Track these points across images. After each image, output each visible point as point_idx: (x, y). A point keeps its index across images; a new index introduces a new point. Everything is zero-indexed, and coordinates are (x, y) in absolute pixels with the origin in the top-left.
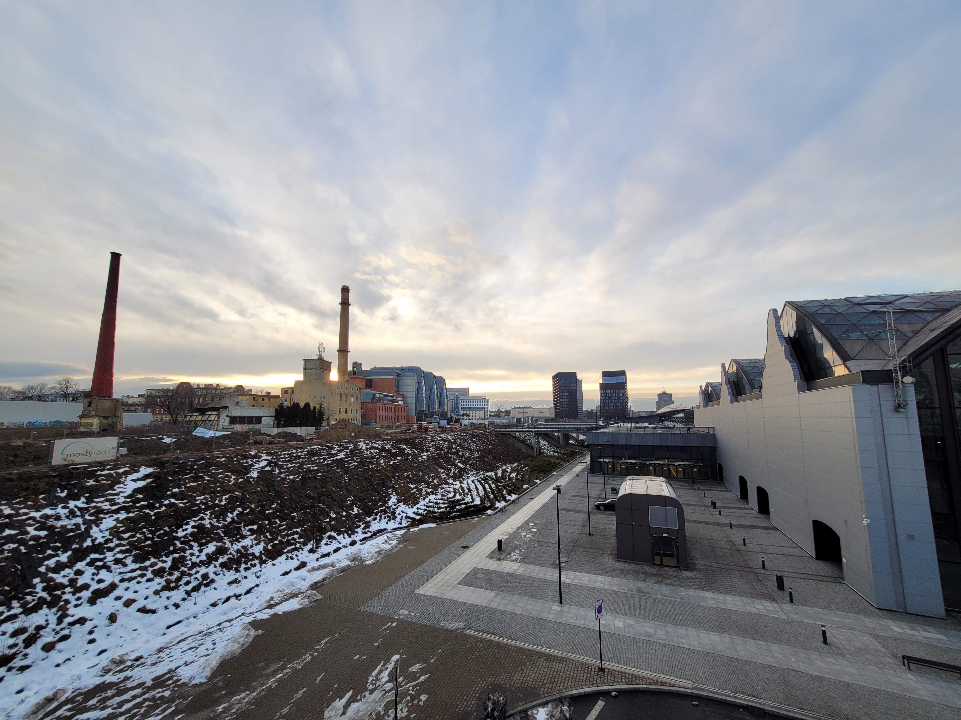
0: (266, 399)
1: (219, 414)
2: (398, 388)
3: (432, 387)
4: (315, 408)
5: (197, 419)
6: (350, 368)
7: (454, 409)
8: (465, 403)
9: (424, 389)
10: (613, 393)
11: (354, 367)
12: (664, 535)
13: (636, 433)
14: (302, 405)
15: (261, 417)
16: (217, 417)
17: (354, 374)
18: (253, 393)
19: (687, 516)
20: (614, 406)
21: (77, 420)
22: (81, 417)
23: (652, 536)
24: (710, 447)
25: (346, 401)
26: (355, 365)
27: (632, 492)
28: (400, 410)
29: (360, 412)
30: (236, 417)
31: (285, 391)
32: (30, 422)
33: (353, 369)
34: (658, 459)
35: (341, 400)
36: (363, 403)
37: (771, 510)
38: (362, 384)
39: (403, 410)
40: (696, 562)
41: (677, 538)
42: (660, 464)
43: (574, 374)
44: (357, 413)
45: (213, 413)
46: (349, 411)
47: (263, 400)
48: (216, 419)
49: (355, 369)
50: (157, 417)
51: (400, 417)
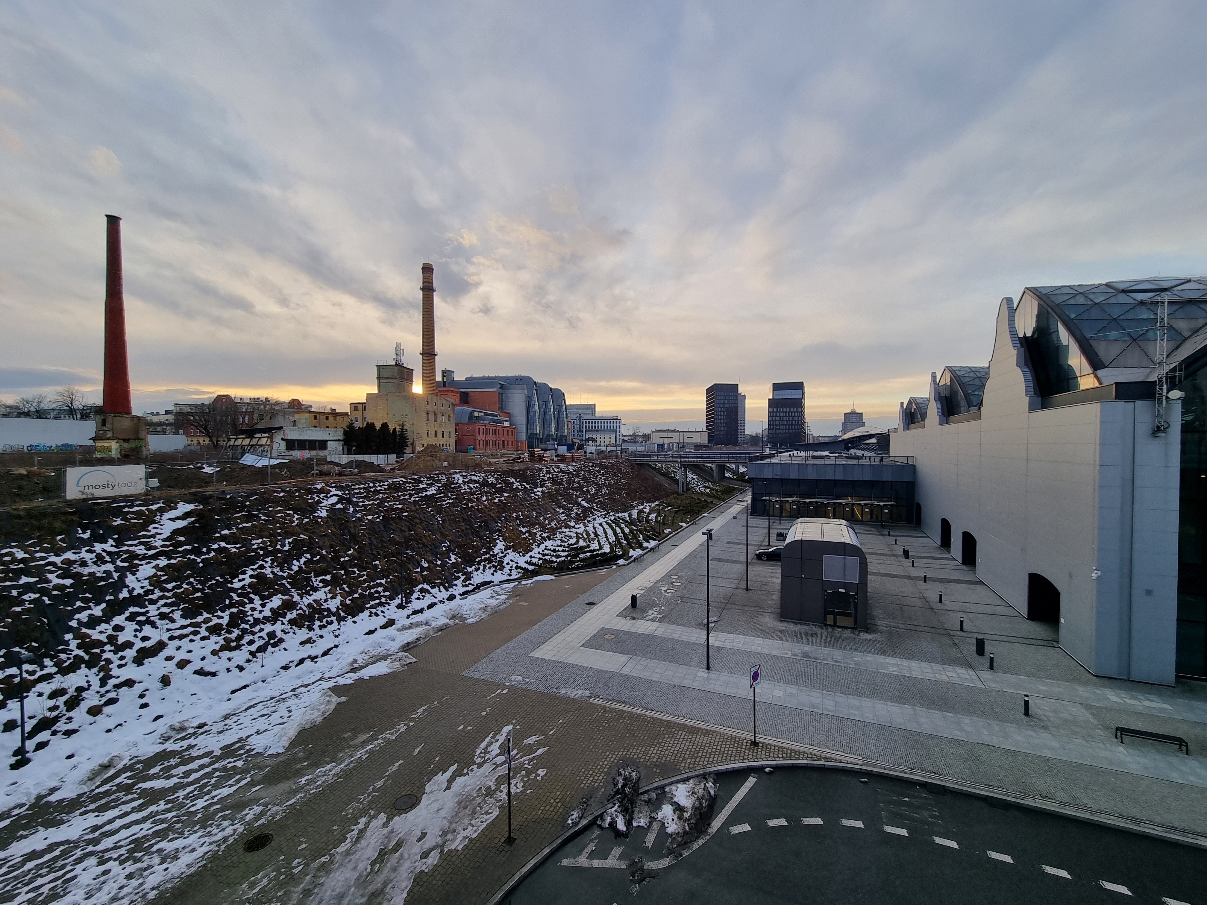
0: (331, 418)
1: (272, 435)
2: (502, 404)
3: (547, 403)
4: (395, 429)
5: (244, 443)
6: (439, 378)
7: (576, 431)
8: (591, 425)
9: (537, 406)
10: (786, 412)
11: (443, 376)
12: (840, 590)
13: (813, 464)
14: (378, 426)
15: (326, 441)
16: (269, 441)
17: (445, 386)
18: (313, 410)
19: (871, 568)
20: (786, 430)
21: (90, 443)
22: (94, 439)
23: (826, 591)
24: (907, 482)
25: (435, 421)
26: (445, 373)
27: (804, 538)
28: (506, 433)
29: (453, 436)
30: (294, 441)
31: (355, 406)
32: (31, 446)
33: (443, 379)
34: (838, 498)
35: (428, 420)
36: (457, 424)
37: (979, 560)
38: (454, 399)
39: (510, 433)
40: (879, 622)
41: (856, 594)
42: (841, 503)
43: (737, 386)
44: (450, 437)
45: (264, 435)
46: (439, 435)
47: (327, 418)
48: (268, 443)
49: (445, 379)
50: (192, 441)
51: (506, 442)
